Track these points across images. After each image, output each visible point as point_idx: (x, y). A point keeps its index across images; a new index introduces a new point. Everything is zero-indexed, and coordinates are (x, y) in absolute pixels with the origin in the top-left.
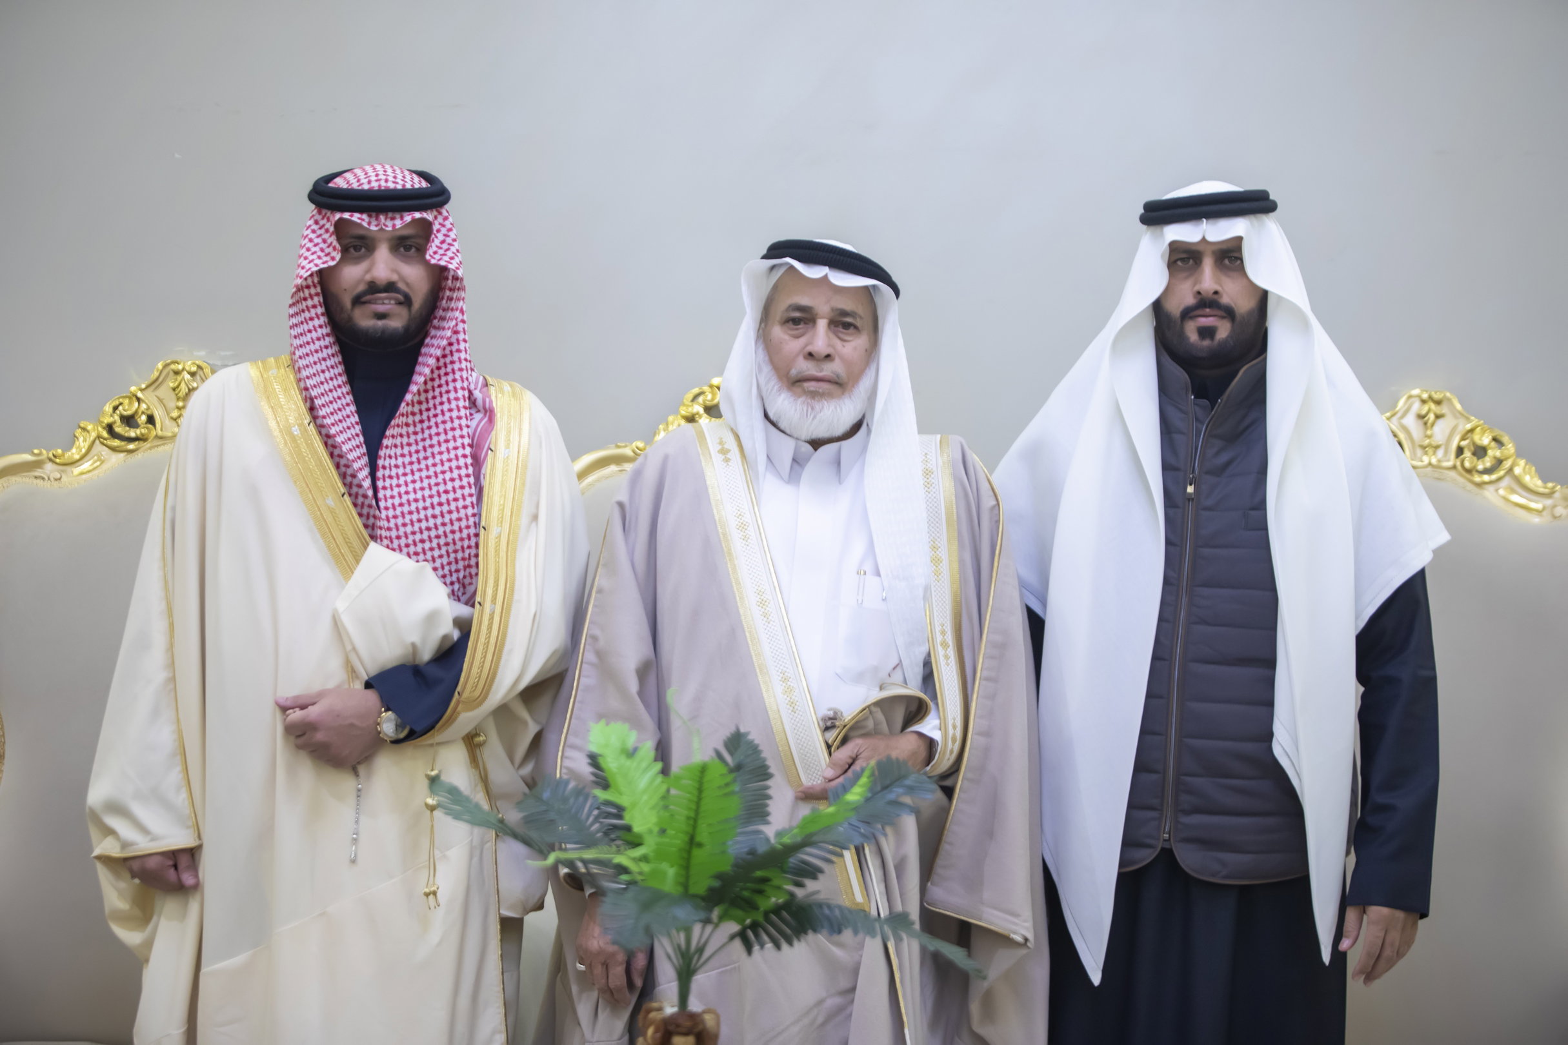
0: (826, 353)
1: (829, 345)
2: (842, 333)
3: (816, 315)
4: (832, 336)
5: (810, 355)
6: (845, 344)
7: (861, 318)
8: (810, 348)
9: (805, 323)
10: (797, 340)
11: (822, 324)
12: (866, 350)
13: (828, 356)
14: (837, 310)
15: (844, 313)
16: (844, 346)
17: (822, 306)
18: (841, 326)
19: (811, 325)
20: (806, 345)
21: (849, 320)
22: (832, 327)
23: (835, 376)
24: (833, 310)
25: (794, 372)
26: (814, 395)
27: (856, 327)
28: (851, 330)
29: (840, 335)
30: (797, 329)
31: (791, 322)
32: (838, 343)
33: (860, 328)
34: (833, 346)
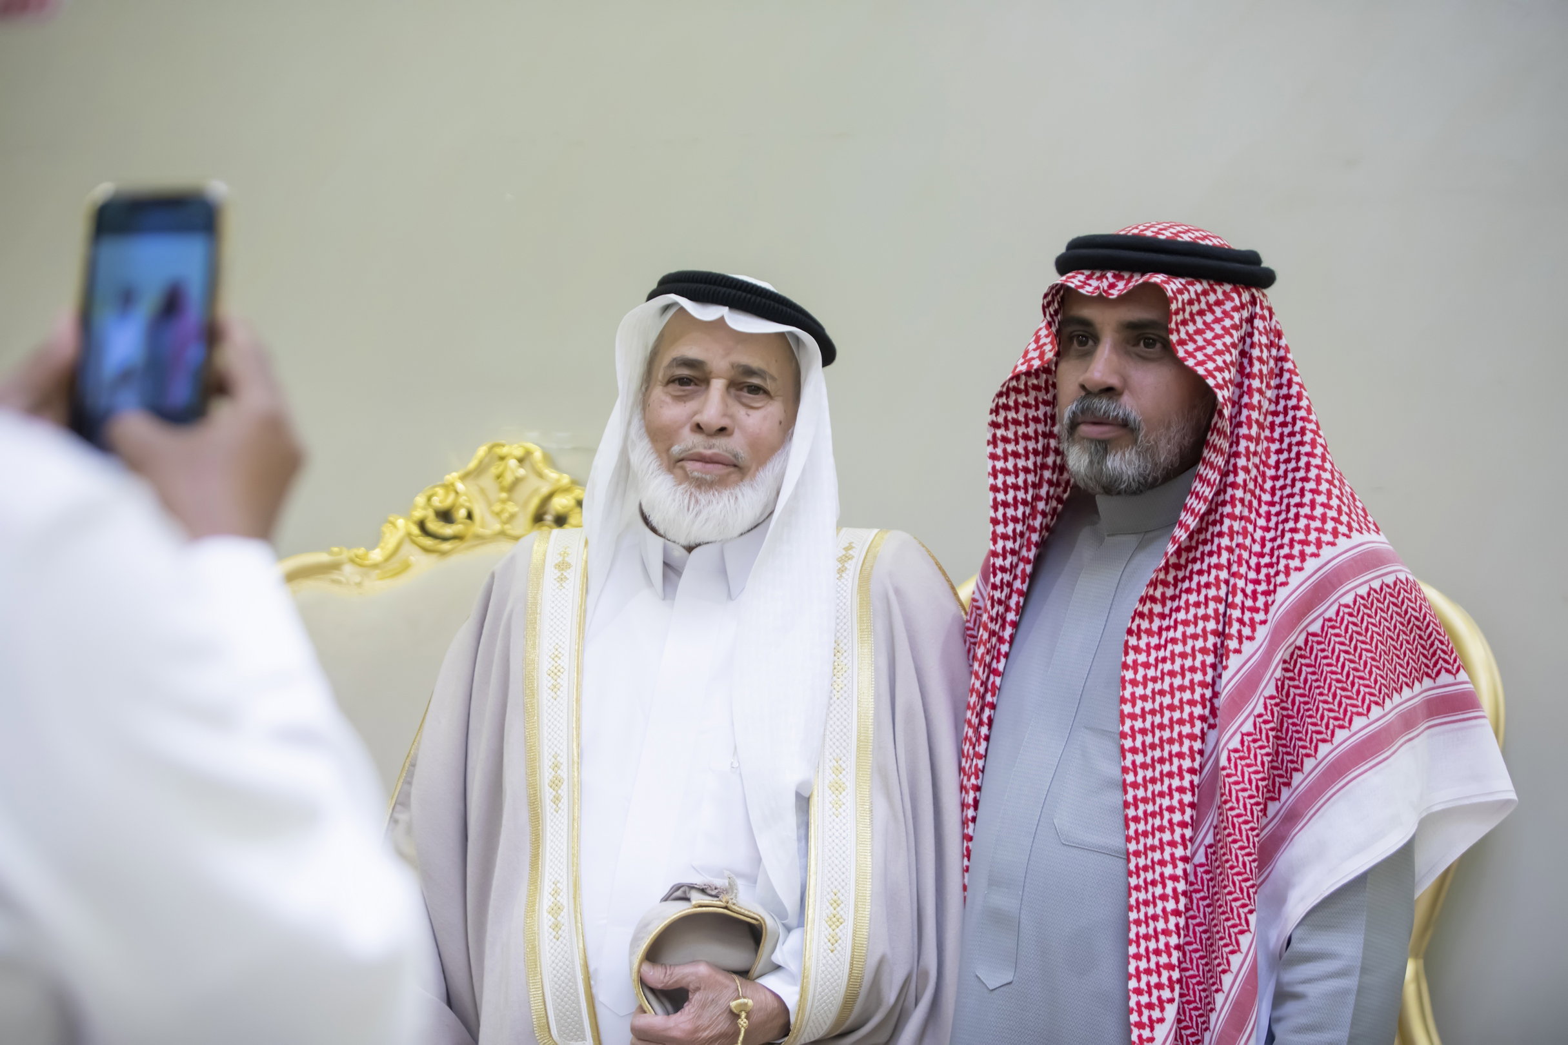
0: (719, 427)
1: (725, 415)
2: (746, 397)
3: (711, 372)
4: (730, 401)
5: (698, 428)
6: (751, 412)
7: (773, 379)
8: (698, 419)
9: (696, 385)
10: (682, 404)
11: (718, 386)
12: (780, 423)
13: (722, 430)
14: (739, 366)
15: (749, 372)
16: (748, 415)
17: (718, 359)
18: (745, 390)
19: (704, 387)
20: (695, 414)
21: (755, 381)
22: (733, 391)
23: (733, 459)
24: (733, 366)
25: (676, 449)
26: (701, 484)
27: (766, 392)
28: (761, 396)
29: (744, 400)
30: (684, 391)
31: (677, 382)
32: (741, 412)
33: (772, 394)
34: (731, 417)
